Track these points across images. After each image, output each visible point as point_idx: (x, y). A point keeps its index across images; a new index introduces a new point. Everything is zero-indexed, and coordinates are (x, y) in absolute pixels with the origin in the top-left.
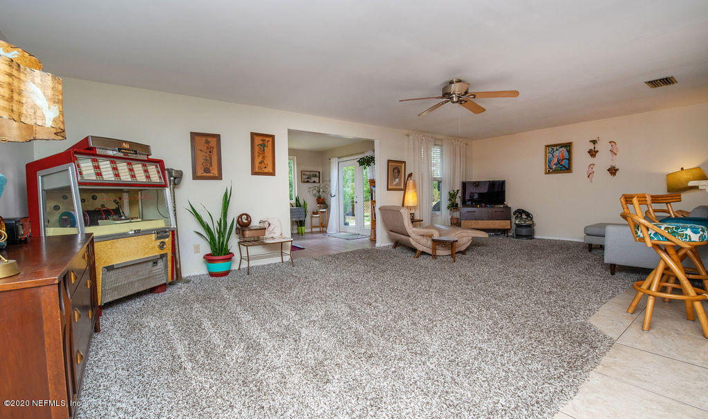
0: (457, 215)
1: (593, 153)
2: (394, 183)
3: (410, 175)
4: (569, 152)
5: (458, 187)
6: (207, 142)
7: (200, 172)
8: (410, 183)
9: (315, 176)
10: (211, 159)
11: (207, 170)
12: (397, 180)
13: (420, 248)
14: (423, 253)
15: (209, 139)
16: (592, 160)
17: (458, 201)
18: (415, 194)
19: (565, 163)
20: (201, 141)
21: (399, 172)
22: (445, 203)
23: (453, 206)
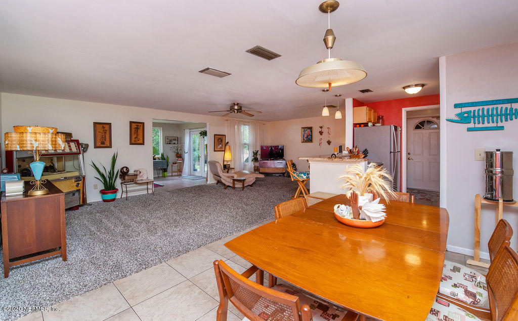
0: (257, 164)
1: (321, 133)
2: (219, 147)
3: (228, 143)
4: (311, 131)
5: (259, 149)
6: (103, 128)
7: (99, 144)
8: (227, 147)
9: (175, 140)
10: (105, 137)
11: (103, 143)
12: (220, 145)
13: (227, 184)
14: (229, 186)
15: (104, 126)
16: (320, 137)
17: (259, 157)
18: (230, 154)
19: (310, 137)
20: (99, 127)
21: (222, 141)
22: (251, 158)
23: (255, 160)
